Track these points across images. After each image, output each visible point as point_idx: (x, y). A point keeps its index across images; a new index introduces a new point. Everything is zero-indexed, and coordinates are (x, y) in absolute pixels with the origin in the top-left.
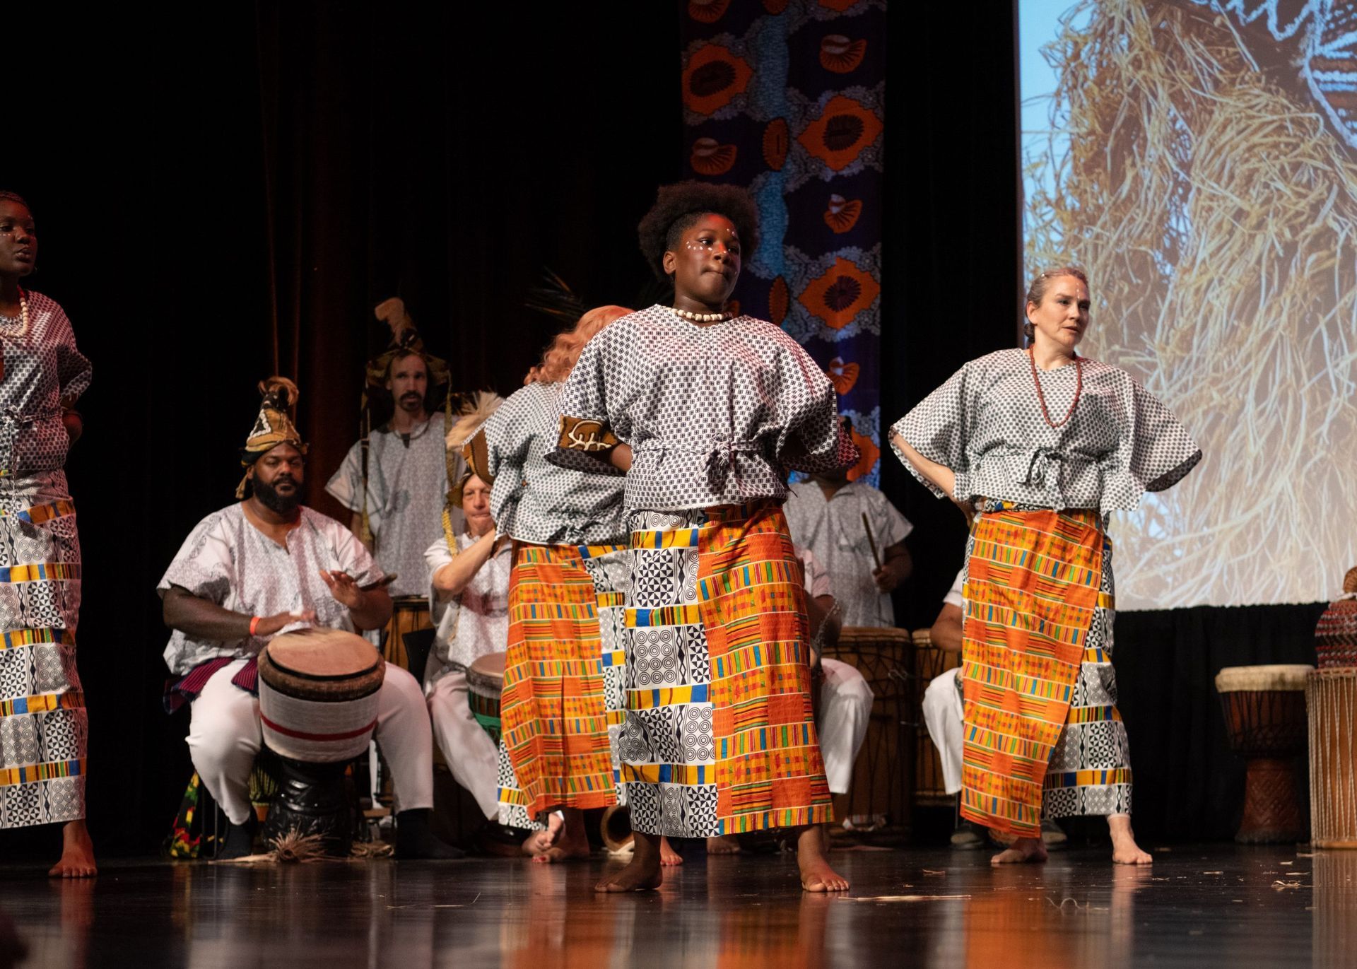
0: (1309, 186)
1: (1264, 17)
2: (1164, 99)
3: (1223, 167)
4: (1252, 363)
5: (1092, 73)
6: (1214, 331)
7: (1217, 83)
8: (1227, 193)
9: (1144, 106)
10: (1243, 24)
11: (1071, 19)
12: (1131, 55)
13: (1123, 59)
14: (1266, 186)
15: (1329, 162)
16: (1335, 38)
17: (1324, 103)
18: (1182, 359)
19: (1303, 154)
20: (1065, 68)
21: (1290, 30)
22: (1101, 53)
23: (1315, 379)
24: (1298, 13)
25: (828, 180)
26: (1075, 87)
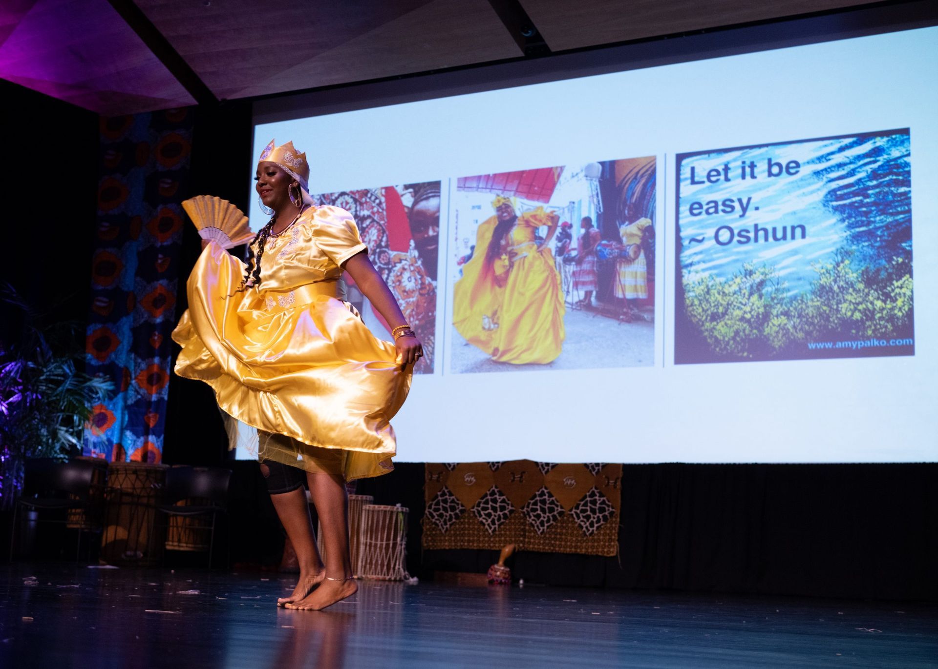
25: (158, 247)
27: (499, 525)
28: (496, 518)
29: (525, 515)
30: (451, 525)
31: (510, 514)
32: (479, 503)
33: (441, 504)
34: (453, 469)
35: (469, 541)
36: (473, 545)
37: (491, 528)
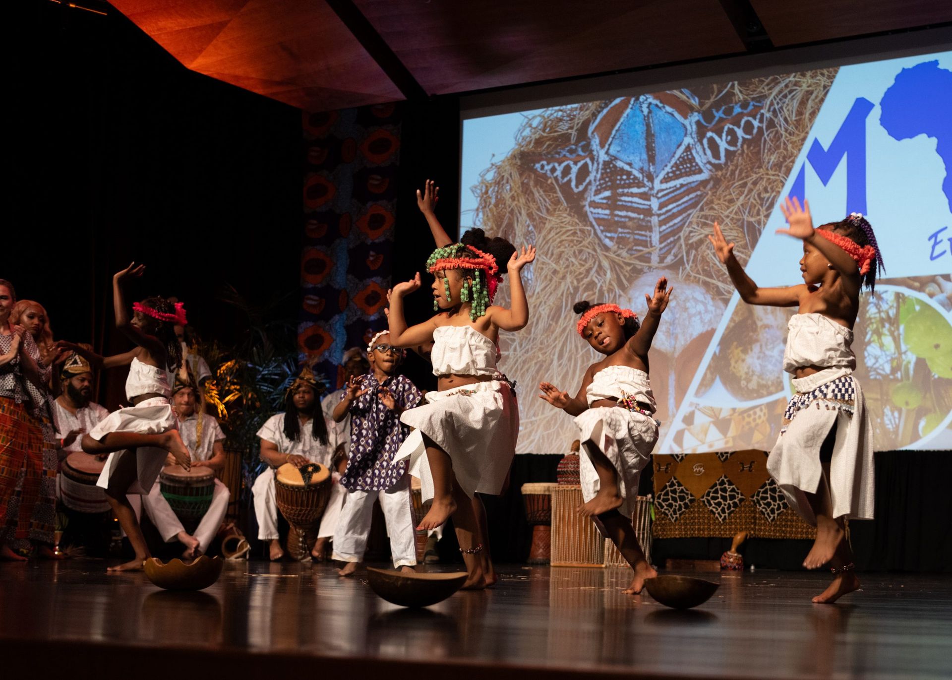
0: (585, 261)
1: (570, 181)
2: (524, 217)
3: (549, 249)
4: (557, 342)
5: (493, 201)
6: (541, 326)
7: (548, 210)
8: (550, 262)
9: (515, 218)
10: (560, 183)
11: (485, 175)
12: (511, 194)
13: (507, 195)
14: (567, 260)
15: (595, 250)
16: (600, 193)
17: (594, 223)
18: (527, 338)
19: (584, 246)
20: (482, 197)
21: (581, 188)
22: (497, 192)
23: (584, 351)
24: (584, 180)
25: (369, 244)
26: (485, 207)
27: (729, 514)
28: (726, 507)
29: (755, 504)
30: (680, 515)
31: (740, 503)
32: (709, 492)
33: (670, 494)
34: (681, 460)
35: (699, 530)
36: (704, 533)
37: (721, 516)
